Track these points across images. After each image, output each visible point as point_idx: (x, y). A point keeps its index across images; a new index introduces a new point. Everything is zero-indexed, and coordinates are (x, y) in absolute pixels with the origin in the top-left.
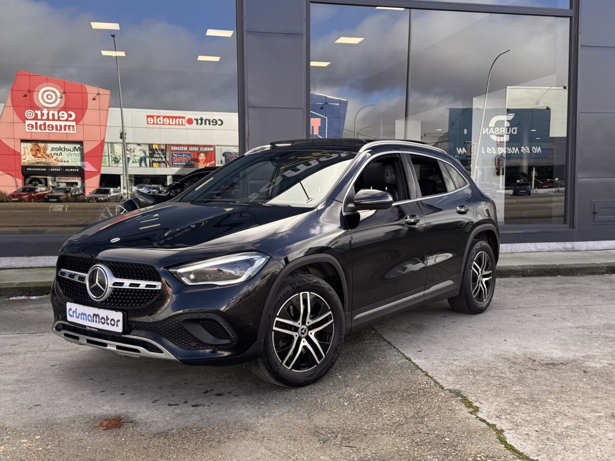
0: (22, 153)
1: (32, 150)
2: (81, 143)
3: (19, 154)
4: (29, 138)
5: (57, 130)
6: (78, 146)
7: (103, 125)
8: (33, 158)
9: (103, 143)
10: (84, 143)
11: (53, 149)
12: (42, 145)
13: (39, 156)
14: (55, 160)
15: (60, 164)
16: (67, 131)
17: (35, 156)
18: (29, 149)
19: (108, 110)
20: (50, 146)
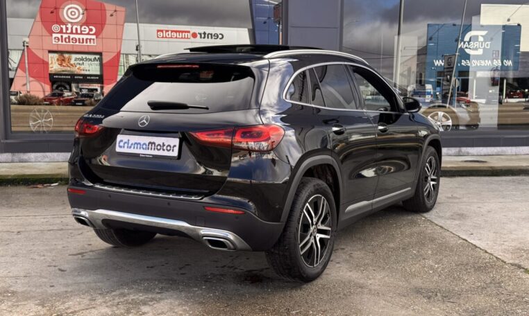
0: (50, 62)
1: (58, 60)
2: (100, 54)
3: (47, 63)
4: (55, 49)
5: (79, 42)
6: (97, 57)
7: (119, 39)
8: (59, 66)
9: (119, 54)
10: (104, 54)
11: (76, 59)
12: (66, 56)
13: (64, 65)
14: (78, 69)
15: (83, 72)
16: (88, 44)
17: (61, 65)
18: (56, 59)
19: (123, 25)
20: (74, 56)
